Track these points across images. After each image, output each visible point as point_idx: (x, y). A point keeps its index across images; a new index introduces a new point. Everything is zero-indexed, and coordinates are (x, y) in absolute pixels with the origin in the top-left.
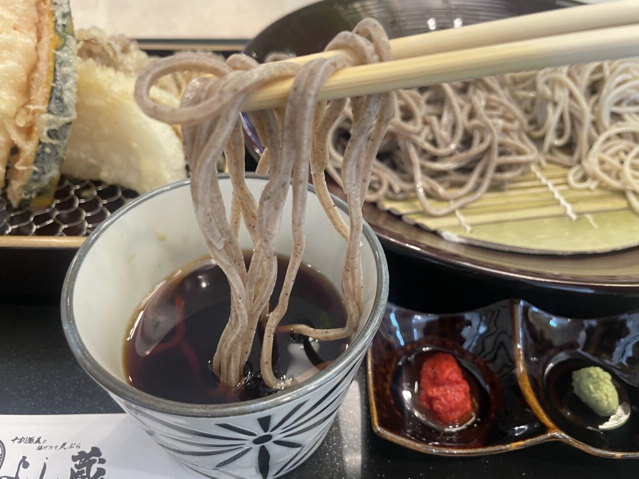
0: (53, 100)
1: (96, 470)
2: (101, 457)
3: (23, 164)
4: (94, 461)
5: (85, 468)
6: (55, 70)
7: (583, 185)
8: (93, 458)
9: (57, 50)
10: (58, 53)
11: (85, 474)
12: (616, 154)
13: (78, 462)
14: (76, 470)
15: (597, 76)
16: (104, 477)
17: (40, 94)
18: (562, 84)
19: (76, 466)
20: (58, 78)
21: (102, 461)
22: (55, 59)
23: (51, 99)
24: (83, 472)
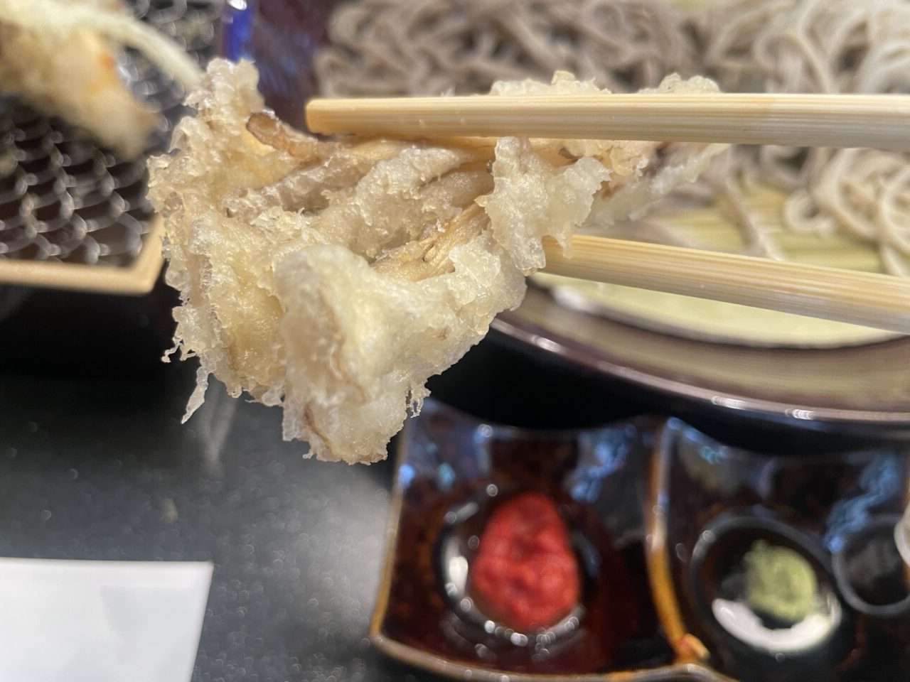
7: (808, 227)
12: (872, 178)
15: (856, 41)
18: (794, 47)
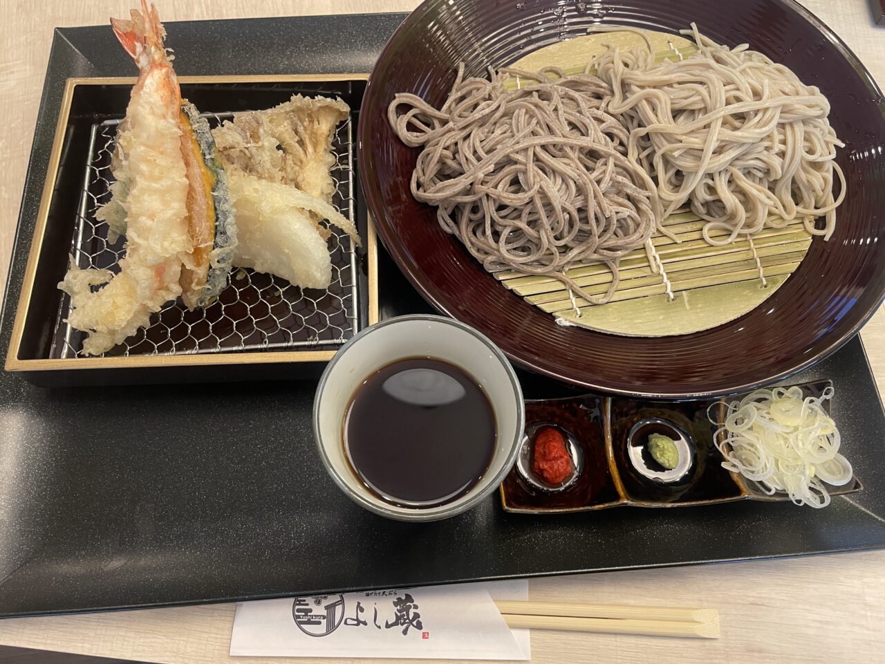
0: (218, 234)
1: (413, 615)
2: (414, 603)
3: (198, 284)
4: (410, 607)
5: (405, 613)
6: (216, 209)
8: (408, 604)
9: (213, 190)
10: (215, 194)
11: (406, 617)
13: (398, 607)
14: (399, 614)
16: (420, 619)
17: (204, 227)
19: (398, 610)
20: (219, 216)
21: (416, 607)
22: (215, 199)
23: (216, 234)
24: (404, 615)
